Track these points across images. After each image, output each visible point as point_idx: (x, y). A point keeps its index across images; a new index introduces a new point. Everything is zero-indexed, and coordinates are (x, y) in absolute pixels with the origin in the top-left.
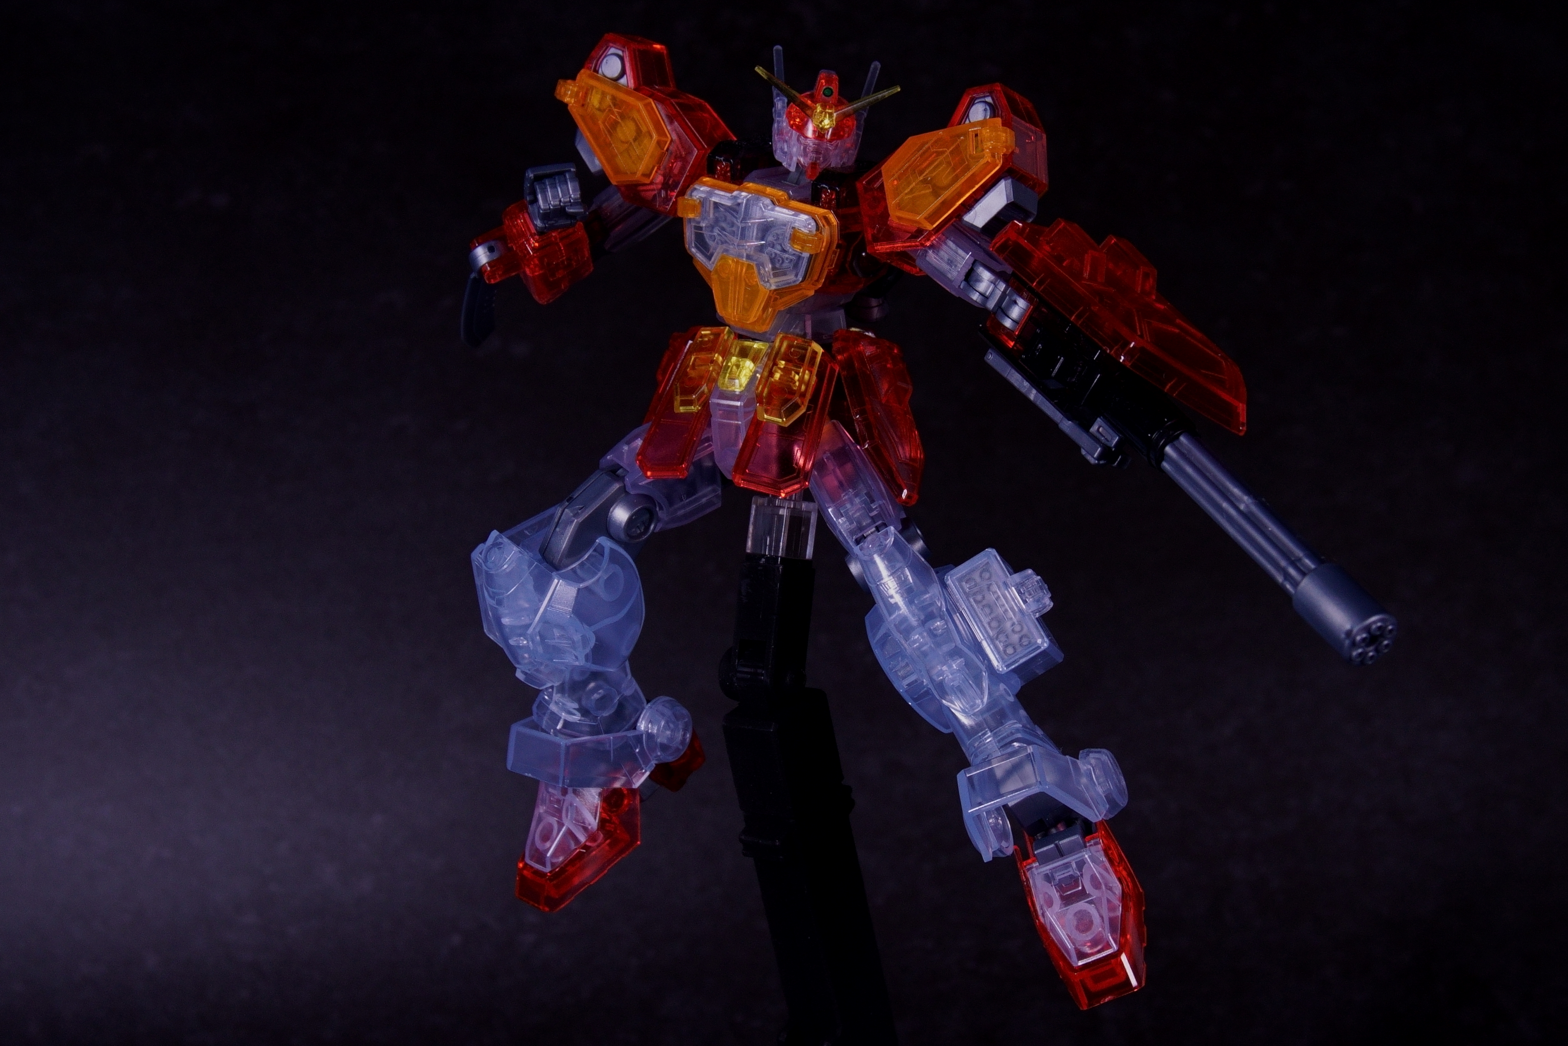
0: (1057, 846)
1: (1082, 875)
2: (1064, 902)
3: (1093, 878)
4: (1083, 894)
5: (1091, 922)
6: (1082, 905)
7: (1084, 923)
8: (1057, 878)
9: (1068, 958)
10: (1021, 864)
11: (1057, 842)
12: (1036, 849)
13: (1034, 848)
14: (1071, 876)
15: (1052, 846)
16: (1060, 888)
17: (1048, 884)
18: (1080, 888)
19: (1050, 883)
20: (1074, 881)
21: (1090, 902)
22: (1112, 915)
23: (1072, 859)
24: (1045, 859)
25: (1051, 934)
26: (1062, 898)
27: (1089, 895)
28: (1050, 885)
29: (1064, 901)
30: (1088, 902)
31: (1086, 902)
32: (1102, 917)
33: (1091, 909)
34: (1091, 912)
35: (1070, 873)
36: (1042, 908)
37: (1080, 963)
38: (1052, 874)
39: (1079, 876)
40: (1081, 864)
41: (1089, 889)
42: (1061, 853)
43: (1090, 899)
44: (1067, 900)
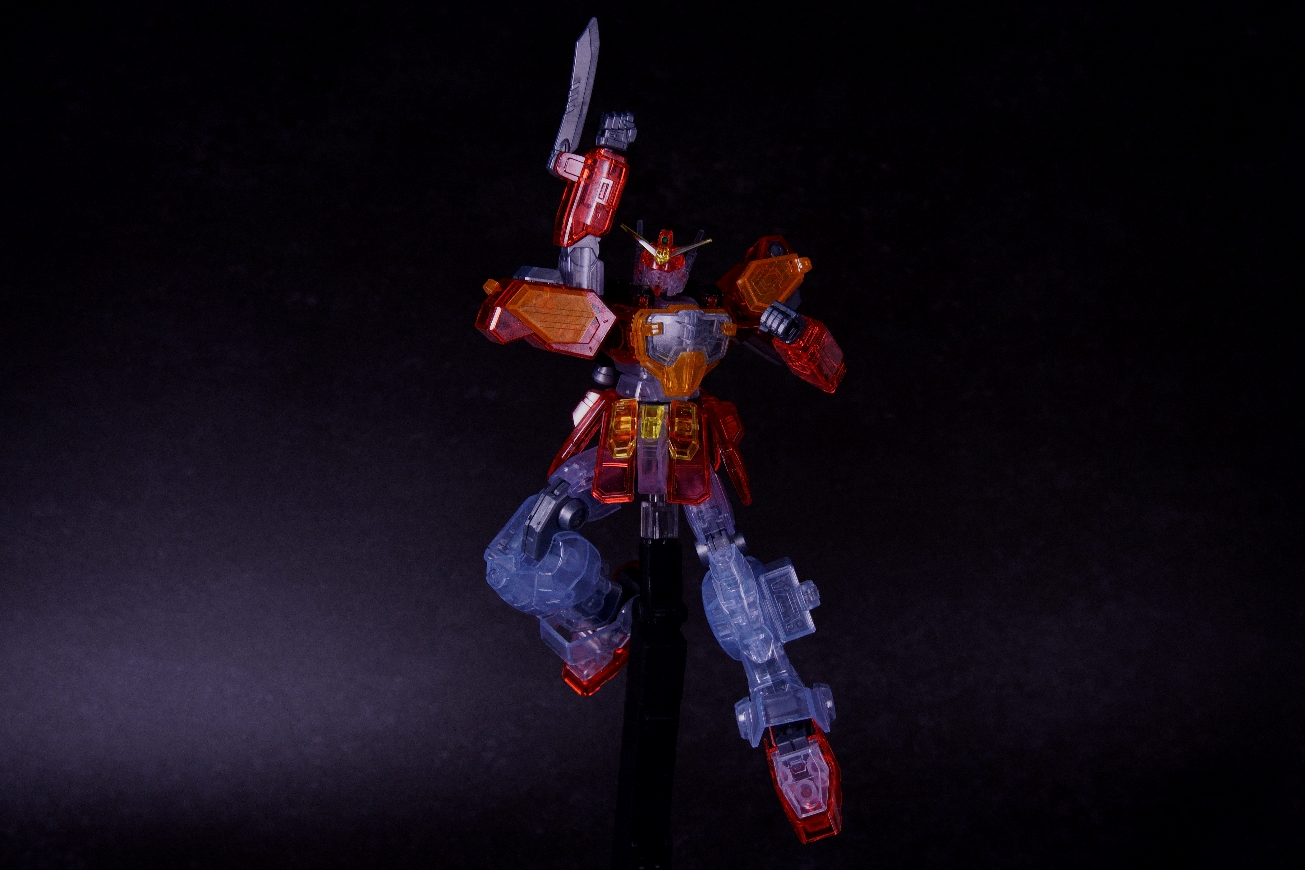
0: (792, 743)
1: (807, 763)
2: (795, 779)
3: (813, 764)
4: (806, 775)
5: (811, 792)
6: (805, 781)
7: (806, 792)
8: (792, 765)
9: (796, 812)
10: (769, 750)
11: (791, 740)
12: (779, 744)
13: (777, 743)
14: (800, 764)
15: (788, 742)
16: (793, 770)
17: (785, 767)
18: (805, 770)
19: (787, 766)
20: (802, 766)
21: (811, 779)
22: (823, 786)
23: (801, 753)
24: (784, 751)
25: (785, 795)
26: (794, 776)
27: (810, 775)
28: (787, 768)
29: (795, 777)
30: (809, 779)
31: (808, 779)
32: (817, 788)
33: (811, 784)
34: (811, 785)
35: (799, 762)
36: (781, 781)
37: (804, 816)
38: (788, 761)
39: (805, 764)
40: (806, 757)
41: (810, 771)
42: (794, 748)
43: (811, 777)
44: (797, 777)
